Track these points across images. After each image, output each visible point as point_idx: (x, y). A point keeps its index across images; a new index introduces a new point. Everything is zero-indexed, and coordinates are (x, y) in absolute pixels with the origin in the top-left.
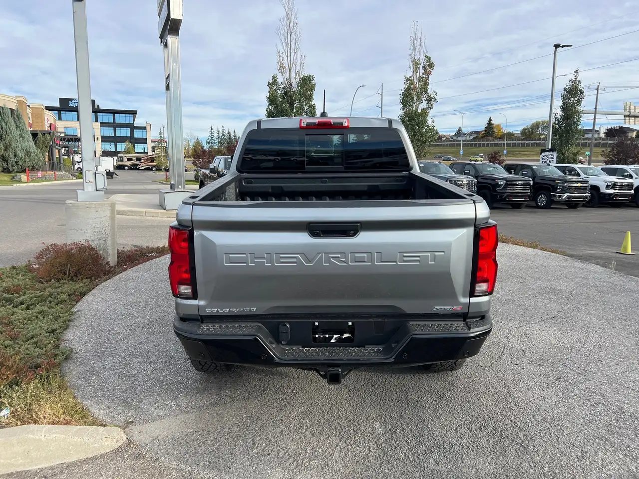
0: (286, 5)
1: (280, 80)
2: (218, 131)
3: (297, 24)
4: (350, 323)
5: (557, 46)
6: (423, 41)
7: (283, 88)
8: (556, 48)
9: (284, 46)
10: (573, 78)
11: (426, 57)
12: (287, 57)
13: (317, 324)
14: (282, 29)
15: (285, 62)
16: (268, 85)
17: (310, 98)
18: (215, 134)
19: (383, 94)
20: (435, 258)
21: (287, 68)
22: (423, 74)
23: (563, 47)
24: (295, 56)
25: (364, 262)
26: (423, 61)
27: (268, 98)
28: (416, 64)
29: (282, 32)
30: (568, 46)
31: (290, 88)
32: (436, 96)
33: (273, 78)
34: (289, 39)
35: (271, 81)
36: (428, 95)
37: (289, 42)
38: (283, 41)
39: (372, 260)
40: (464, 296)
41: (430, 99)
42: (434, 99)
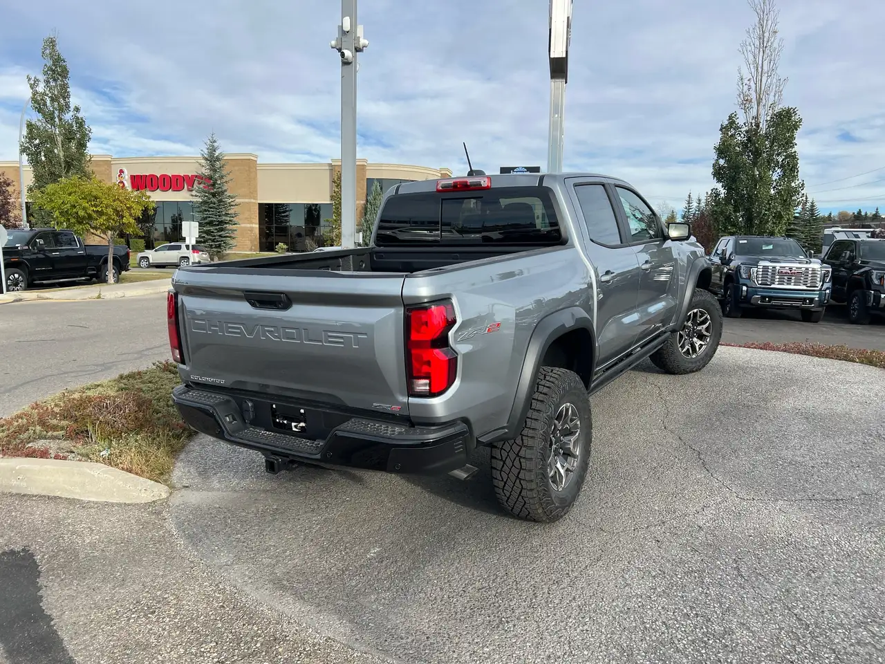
1: (741, 120)
2: (700, 200)
3: (775, 32)
4: (302, 411)
7: (747, 132)
9: (753, 70)
12: (756, 84)
13: (274, 406)
14: (750, 44)
15: (752, 92)
16: (721, 130)
17: (789, 143)
18: (695, 204)
20: (358, 341)
21: (754, 100)
24: (769, 80)
25: (294, 339)
27: (718, 149)
29: (749, 48)
31: (756, 131)
33: (730, 117)
34: (761, 58)
35: (726, 123)
37: (760, 62)
38: (751, 62)
39: (300, 338)
40: (403, 395)
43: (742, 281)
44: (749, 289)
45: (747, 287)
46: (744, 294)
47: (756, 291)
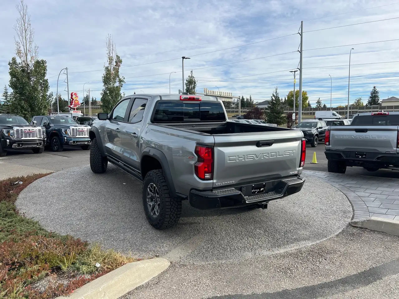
0: (21, 12)
1: (18, 61)
3: (30, 25)
4: (264, 184)
5: (183, 58)
6: (114, 46)
7: (21, 67)
8: (183, 59)
10: (190, 75)
11: (117, 56)
12: (24, 46)
13: (253, 185)
15: (22, 48)
16: (9, 64)
17: (44, 75)
19: (68, 74)
20: (293, 153)
21: (24, 53)
22: (115, 66)
23: (186, 58)
24: (30, 46)
25: (274, 156)
26: (115, 59)
27: (10, 73)
28: (111, 59)
30: (188, 58)
31: (27, 68)
32: (124, 80)
33: (13, 59)
35: (11, 62)
36: (119, 79)
37: (25, 36)
38: (19, 35)
41: (120, 81)
42: (123, 81)
43: (64, 135)
44: (68, 138)
45: (67, 137)
46: (66, 140)
47: (72, 139)
